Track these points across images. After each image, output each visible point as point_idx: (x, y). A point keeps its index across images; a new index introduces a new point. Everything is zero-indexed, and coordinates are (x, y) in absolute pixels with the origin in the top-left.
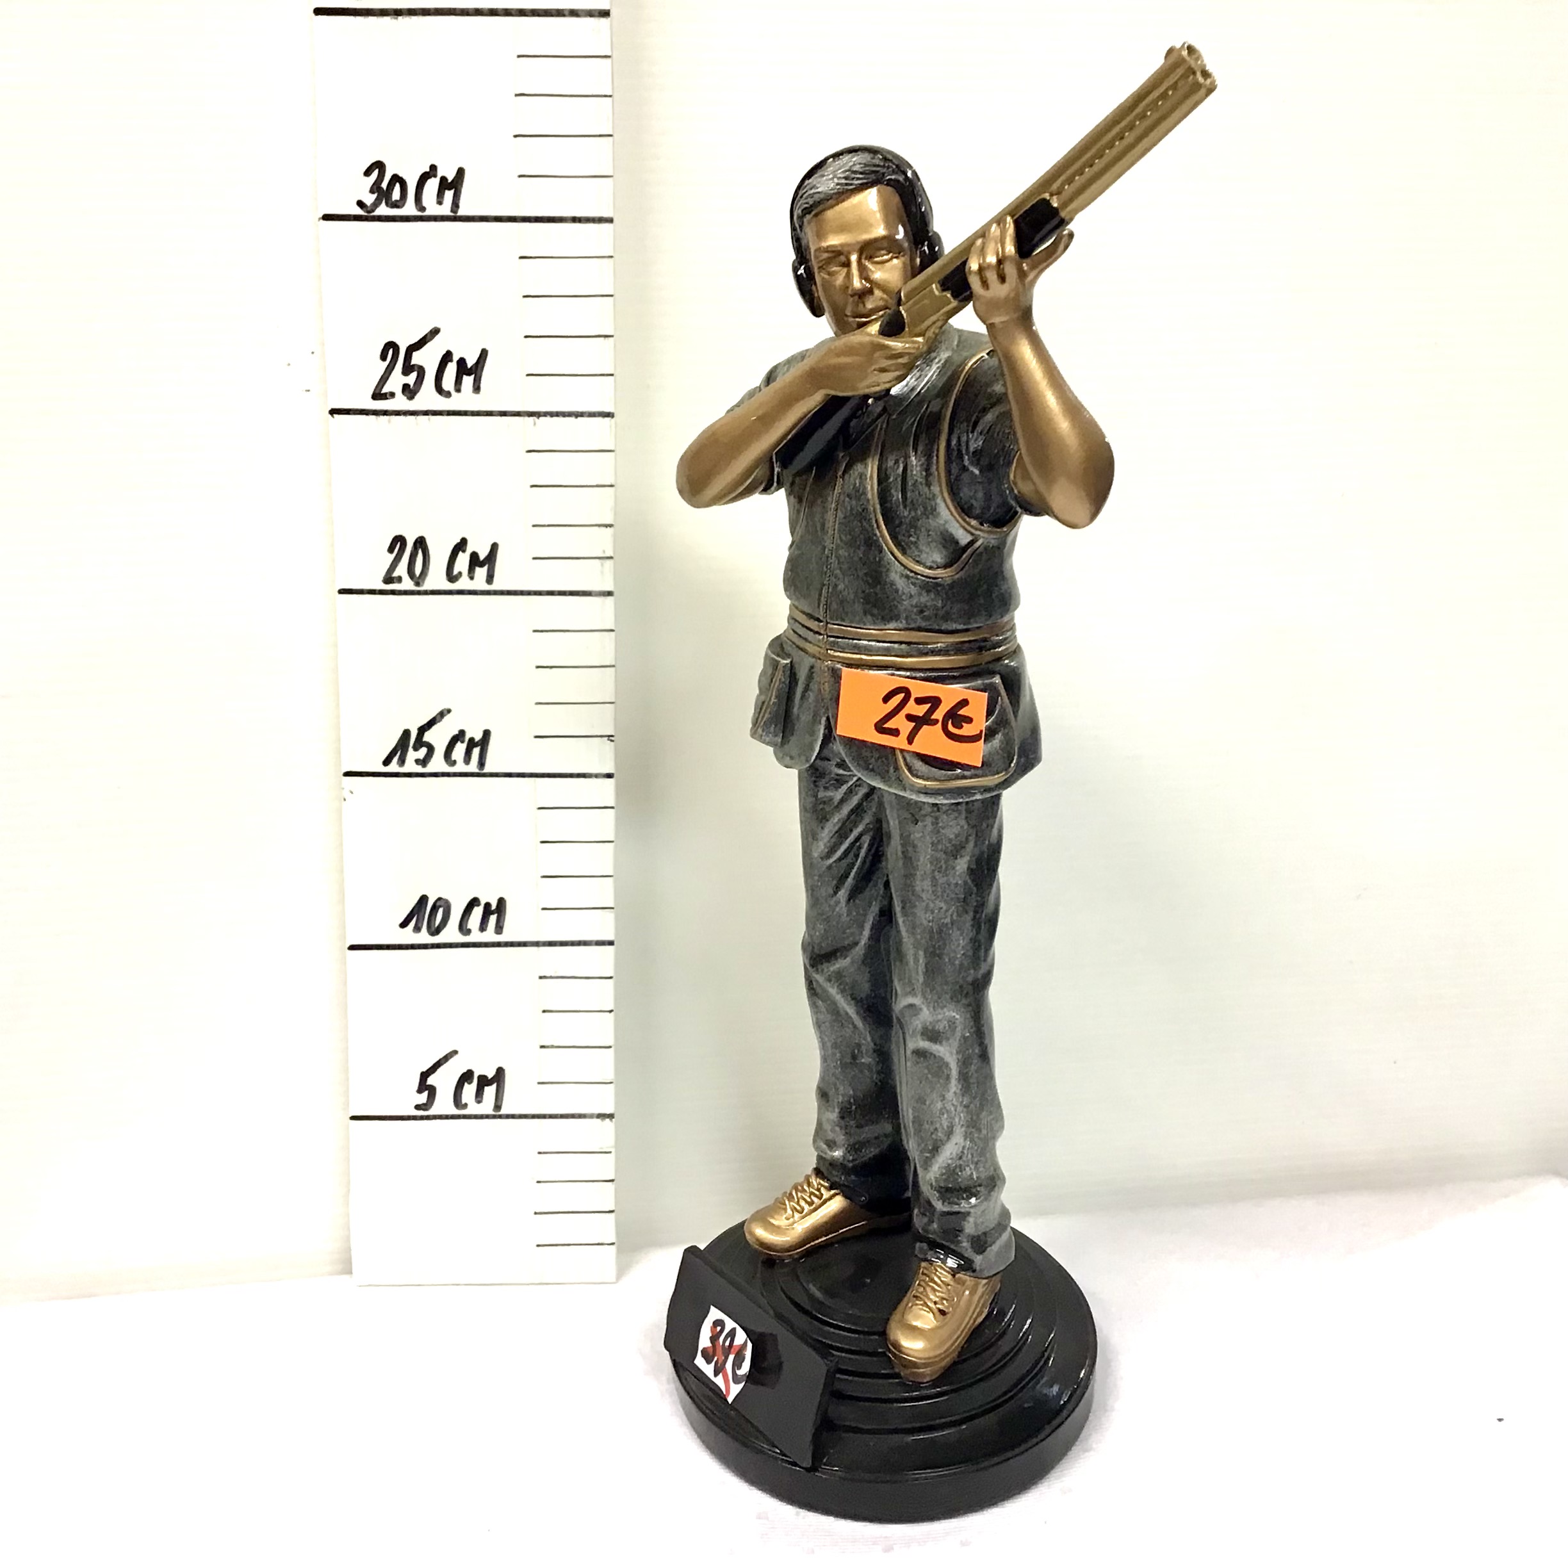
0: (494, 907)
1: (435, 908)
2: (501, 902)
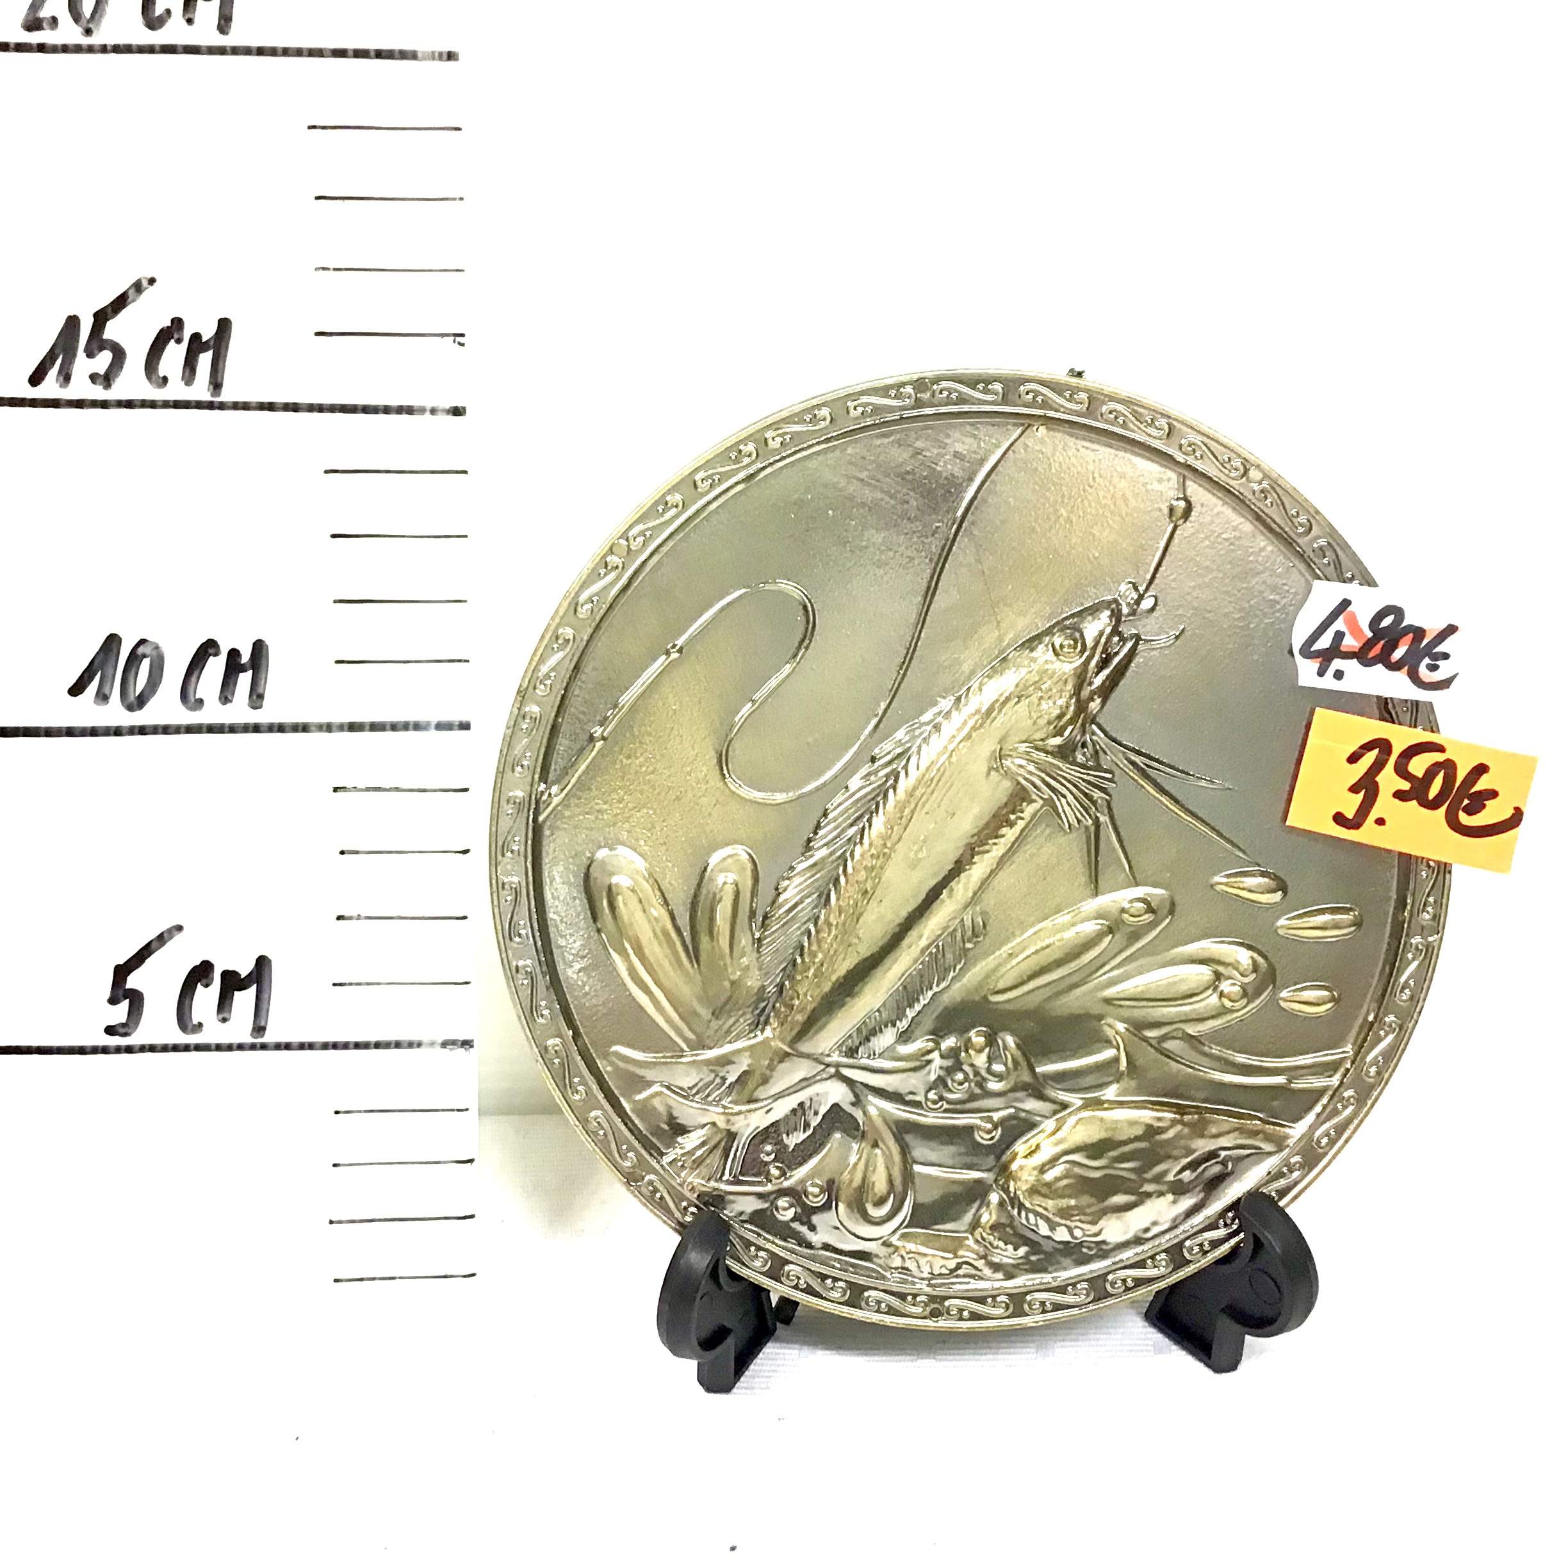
0: (245, 658)
1: (134, 659)
2: (259, 647)
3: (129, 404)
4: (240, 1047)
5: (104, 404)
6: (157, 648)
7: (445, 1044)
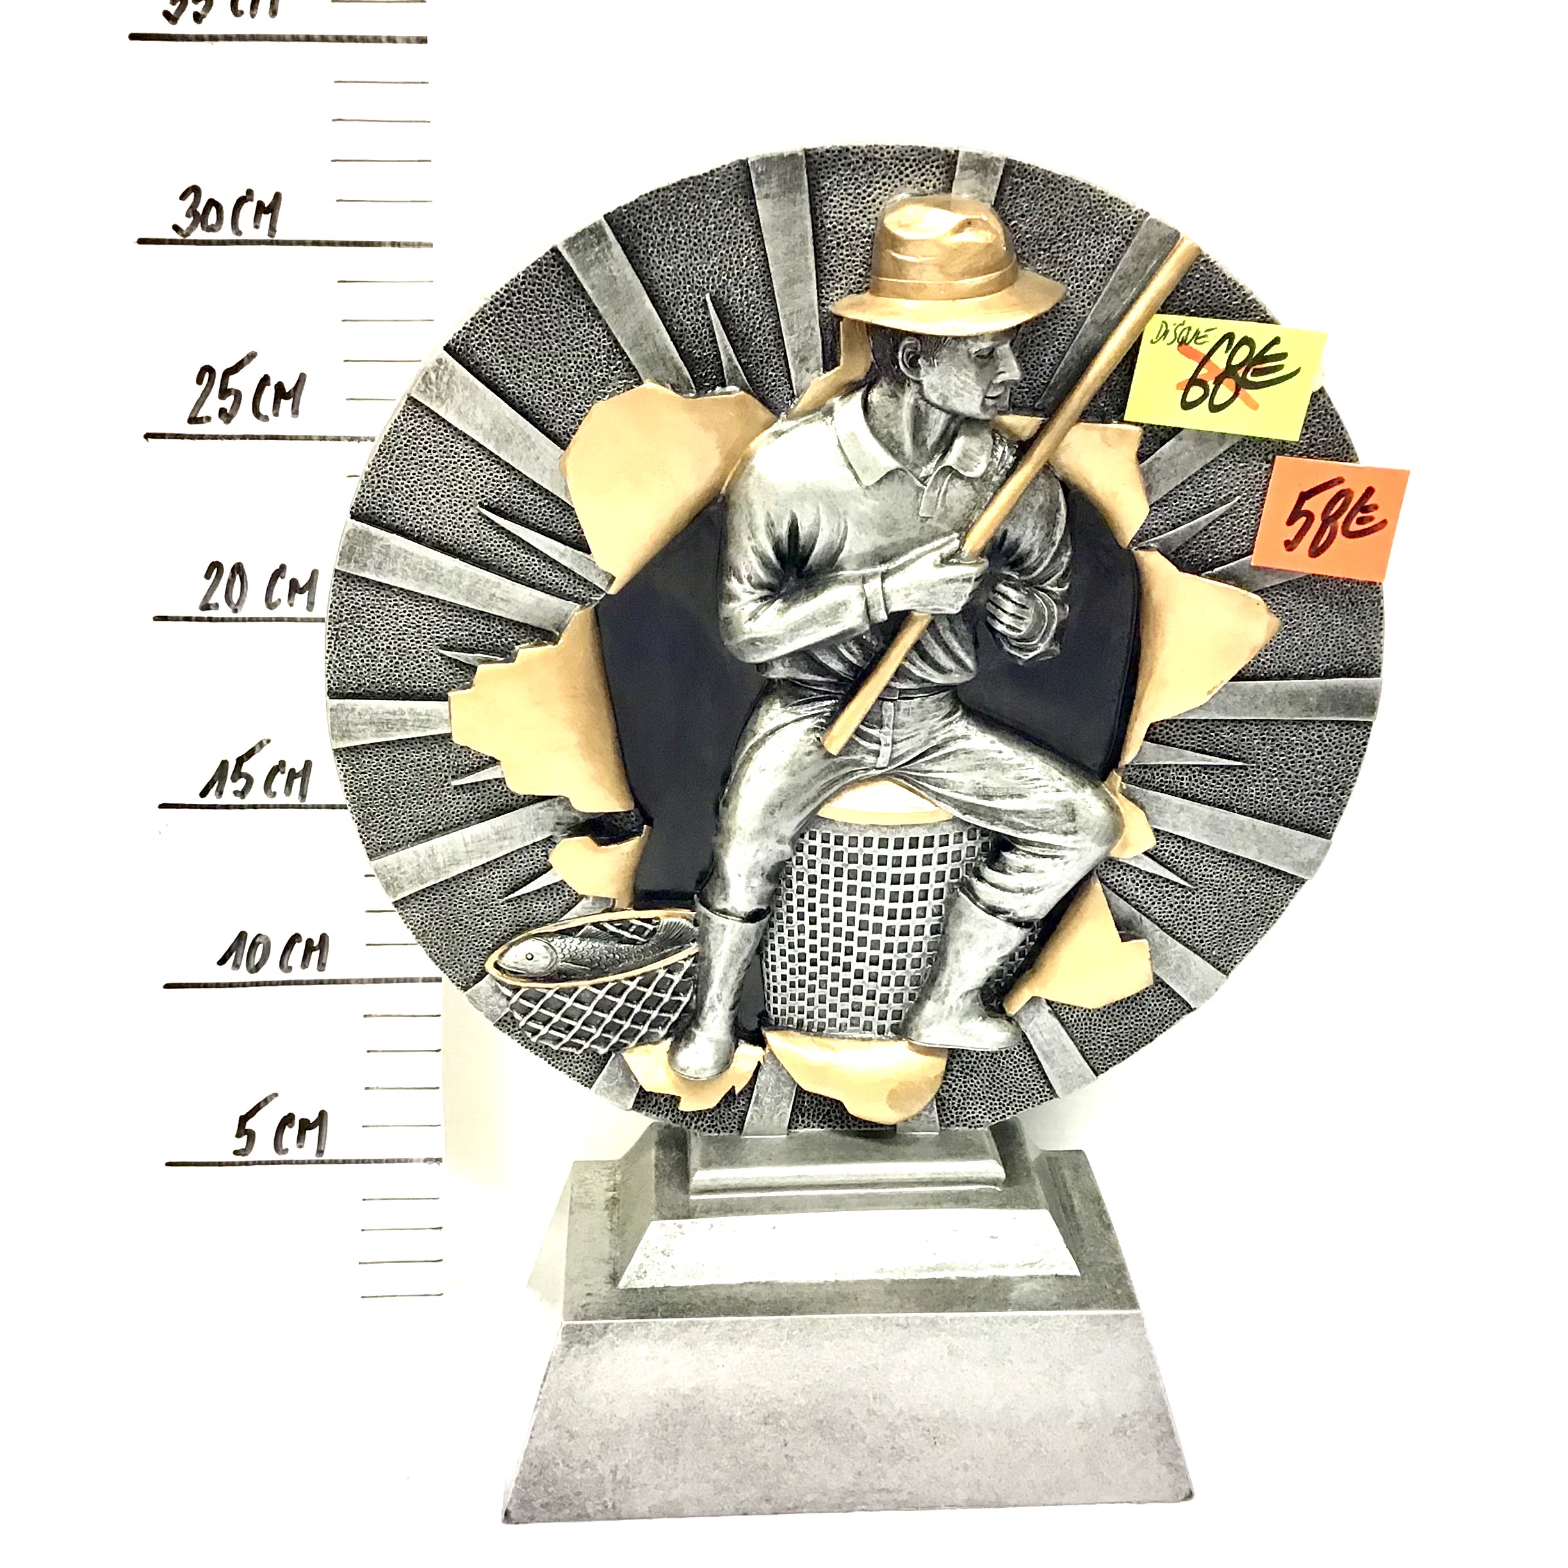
0: (316, 944)
1: (254, 945)
2: (324, 938)
3: (255, 807)
4: (309, 1162)
5: (241, 807)
6: (267, 938)
7: (426, 1160)
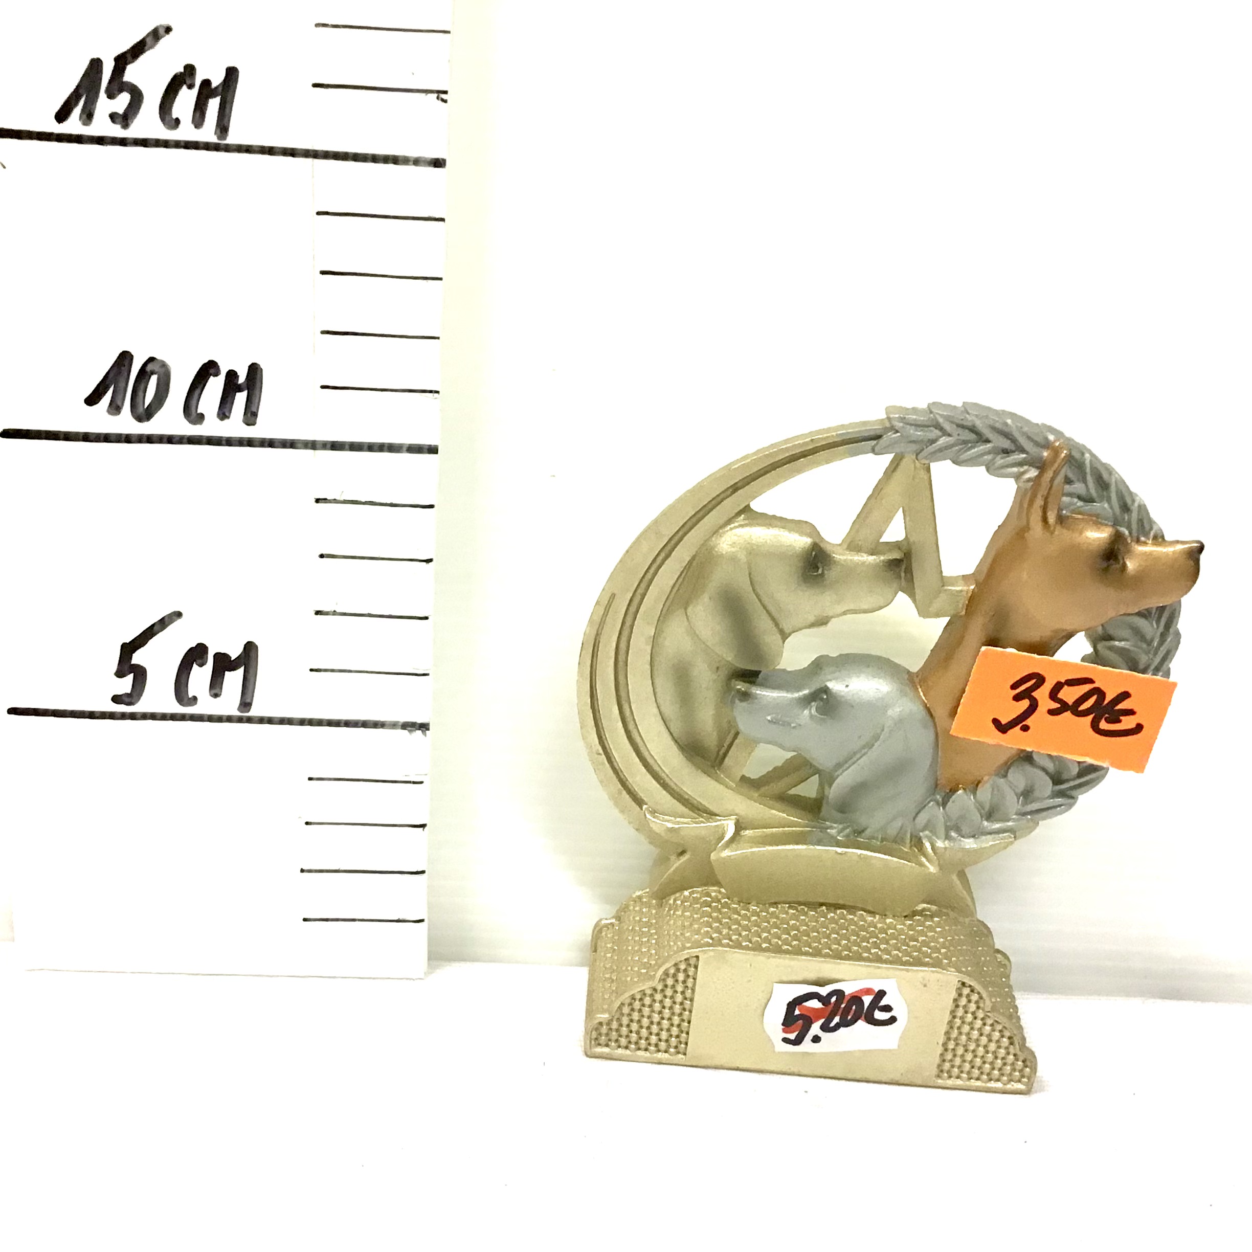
0: (242, 379)
1: (144, 374)
2: (254, 370)
3: (144, 143)
4: (229, 719)
5: (123, 142)
6: (164, 365)
7: (406, 726)
